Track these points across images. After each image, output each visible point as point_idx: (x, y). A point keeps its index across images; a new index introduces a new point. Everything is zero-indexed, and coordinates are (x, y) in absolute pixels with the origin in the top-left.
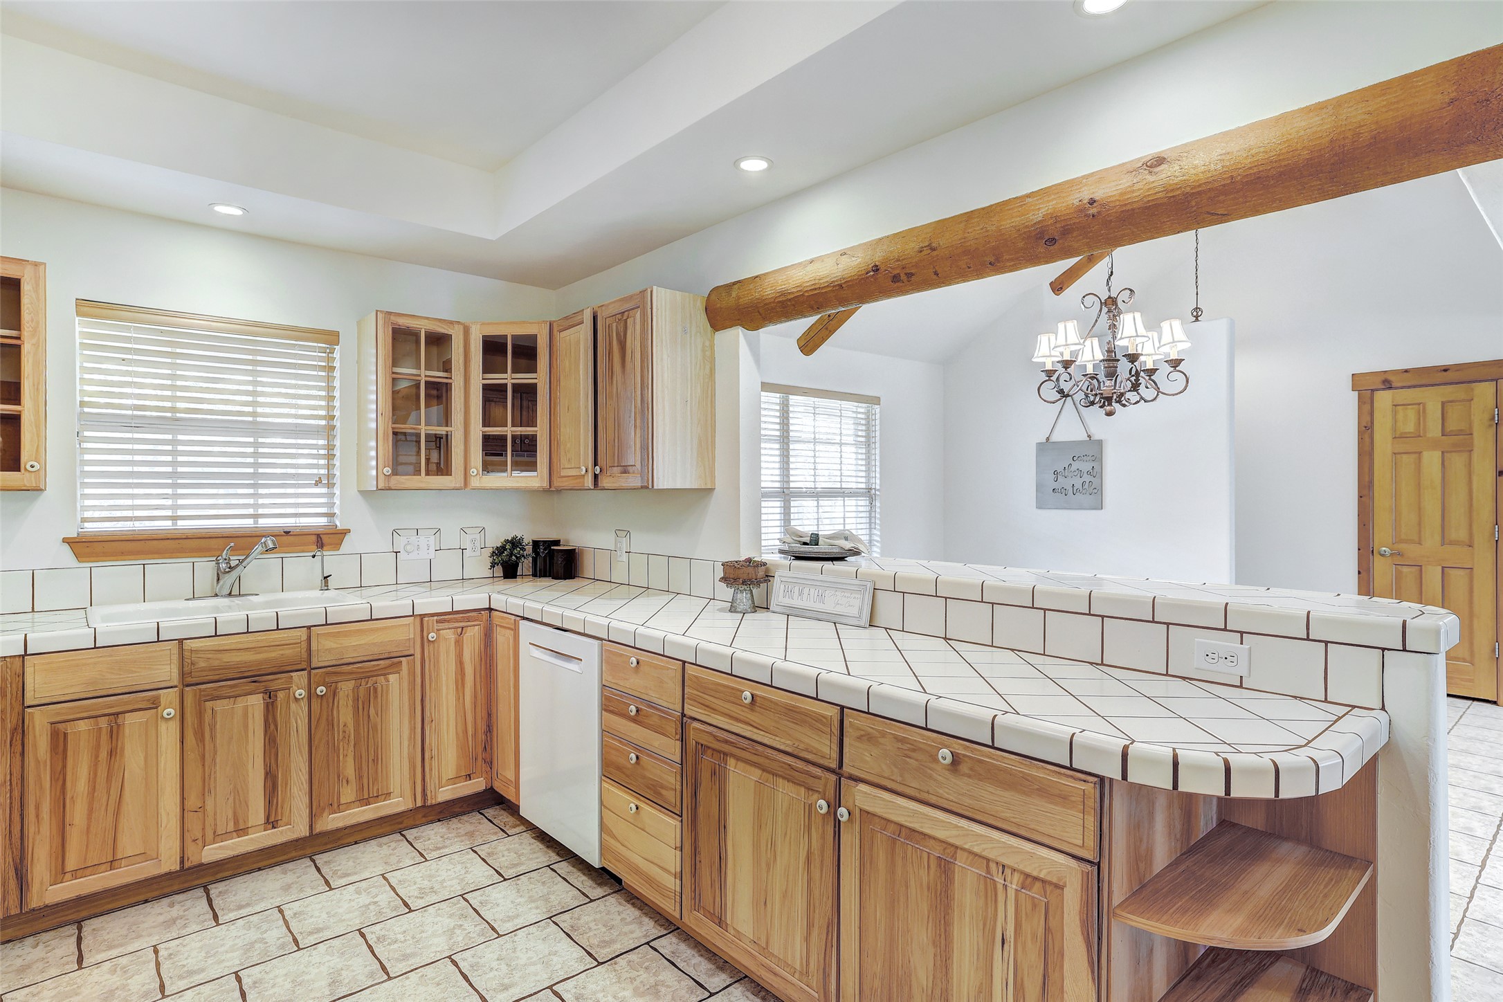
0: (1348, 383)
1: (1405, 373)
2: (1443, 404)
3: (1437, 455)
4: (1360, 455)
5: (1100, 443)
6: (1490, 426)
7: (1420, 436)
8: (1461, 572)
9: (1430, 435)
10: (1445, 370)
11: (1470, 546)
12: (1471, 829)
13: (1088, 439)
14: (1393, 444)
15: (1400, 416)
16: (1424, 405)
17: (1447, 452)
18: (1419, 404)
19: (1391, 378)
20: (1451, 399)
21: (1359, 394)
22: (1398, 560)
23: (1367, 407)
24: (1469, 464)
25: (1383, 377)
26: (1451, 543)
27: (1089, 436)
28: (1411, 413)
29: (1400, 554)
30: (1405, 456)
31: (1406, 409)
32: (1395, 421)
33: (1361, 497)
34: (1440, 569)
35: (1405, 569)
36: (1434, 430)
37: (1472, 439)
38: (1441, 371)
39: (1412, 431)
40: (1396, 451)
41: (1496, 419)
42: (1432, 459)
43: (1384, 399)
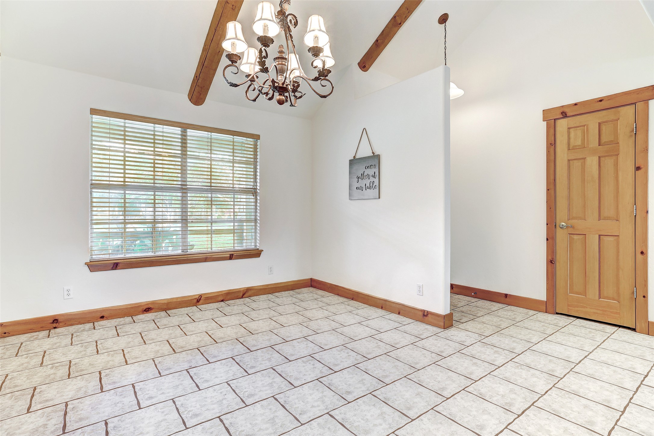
0: (540, 115)
1: (575, 106)
2: (599, 124)
3: (596, 159)
4: (547, 162)
5: (378, 157)
6: (631, 136)
7: (584, 147)
8: (611, 239)
9: (591, 146)
10: (601, 101)
11: (617, 220)
12: (592, 423)
13: (373, 155)
14: (568, 154)
15: (572, 135)
16: (587, 125)
17: (603, 157)
18: (584, 126)
19: (566, 110)
20: (605, 120)
21: (547, 123)
22: (571, 231)
23: (552, 131)
24: (616, 165)
25: (561, 111)
26: (605, 219)
27: (373, 153)
28: (579, 132)
29: (573, 227)
30: (575, 161)
31: (576, 130)
32: (569, 138)
33: (548, 190)
34: (597, 237)
35: (576, 237)
36: (594, 142)
37: (619, 146)
38: (598, 101)
39: (580, 144)
40: (570, 159)
41: (635, 130)
42: (592, 162)
43: (562, 124)
